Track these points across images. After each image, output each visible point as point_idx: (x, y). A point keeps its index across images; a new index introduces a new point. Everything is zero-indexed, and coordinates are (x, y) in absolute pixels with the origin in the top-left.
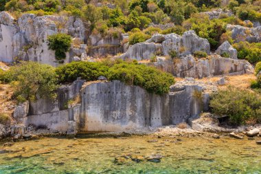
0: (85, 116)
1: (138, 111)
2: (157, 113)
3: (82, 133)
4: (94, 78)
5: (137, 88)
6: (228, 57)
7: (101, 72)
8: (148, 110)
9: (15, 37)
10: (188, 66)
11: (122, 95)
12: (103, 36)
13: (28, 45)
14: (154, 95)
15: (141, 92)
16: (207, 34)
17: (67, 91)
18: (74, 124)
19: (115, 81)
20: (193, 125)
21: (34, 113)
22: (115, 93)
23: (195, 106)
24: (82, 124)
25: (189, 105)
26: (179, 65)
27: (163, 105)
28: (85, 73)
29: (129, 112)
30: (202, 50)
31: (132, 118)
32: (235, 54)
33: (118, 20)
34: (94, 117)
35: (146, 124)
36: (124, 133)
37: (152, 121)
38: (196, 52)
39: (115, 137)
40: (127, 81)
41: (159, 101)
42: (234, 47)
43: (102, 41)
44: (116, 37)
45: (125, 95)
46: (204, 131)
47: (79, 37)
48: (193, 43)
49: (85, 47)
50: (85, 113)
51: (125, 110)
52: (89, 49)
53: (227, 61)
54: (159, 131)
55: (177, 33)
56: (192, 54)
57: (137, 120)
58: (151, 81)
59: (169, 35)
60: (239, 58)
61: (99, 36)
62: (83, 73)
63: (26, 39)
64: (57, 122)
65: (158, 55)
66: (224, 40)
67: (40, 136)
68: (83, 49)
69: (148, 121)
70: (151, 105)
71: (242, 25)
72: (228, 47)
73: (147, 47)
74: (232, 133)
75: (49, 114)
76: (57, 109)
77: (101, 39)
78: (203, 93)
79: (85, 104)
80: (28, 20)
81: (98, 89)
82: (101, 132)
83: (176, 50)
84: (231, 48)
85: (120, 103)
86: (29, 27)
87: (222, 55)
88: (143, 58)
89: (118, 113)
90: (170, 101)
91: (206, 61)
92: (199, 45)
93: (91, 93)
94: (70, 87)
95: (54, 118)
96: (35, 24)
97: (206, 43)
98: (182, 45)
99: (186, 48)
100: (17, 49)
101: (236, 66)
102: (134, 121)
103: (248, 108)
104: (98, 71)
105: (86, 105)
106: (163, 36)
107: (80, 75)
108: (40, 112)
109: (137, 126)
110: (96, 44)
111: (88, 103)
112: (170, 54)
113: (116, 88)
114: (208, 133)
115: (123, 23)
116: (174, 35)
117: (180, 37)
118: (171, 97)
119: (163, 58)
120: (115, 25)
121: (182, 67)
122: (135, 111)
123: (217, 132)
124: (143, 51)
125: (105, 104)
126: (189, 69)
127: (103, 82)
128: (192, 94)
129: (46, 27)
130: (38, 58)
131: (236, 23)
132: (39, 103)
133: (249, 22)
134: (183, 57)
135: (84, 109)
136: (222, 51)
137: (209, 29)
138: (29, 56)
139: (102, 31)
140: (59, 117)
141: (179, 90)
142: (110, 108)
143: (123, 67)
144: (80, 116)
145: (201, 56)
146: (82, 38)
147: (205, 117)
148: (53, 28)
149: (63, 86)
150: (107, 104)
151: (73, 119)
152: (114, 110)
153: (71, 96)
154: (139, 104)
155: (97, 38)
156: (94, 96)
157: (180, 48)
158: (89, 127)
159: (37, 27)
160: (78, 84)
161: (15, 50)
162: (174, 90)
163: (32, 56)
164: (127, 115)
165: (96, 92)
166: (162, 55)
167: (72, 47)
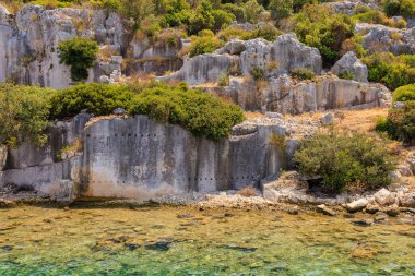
0: (88, 173)
1: (177, 165)
2: (209, 171)
3: (83, 200)
4: (106, 111)
5: (176, 128)
6: (351, 78)
7: (118, 102)
8: (194, 165)
9: (10, 43)
10: (281, 93)
11: (151, 140)
12: (151, 43)
13: (30, 56)
14: (205, 140)
15: (182, 135)
16: (317, 40)
17: (64, 131)
18: (70, 185)
19: (140, 117)
20: (265, 191)
21: (16, 165)
22: (138, 135)
23: (274, 159)
24: (83, 184)
25: (262, 158)
26: (265, 92)
27: (220, 157)
28: (94, 102)
29: (161, 167)
30: (308, 66)
31: (167, 177)
32: (364, 74)
33: (178, 16)
34: (104, 174)
35: (189, 187)
36: (150, 201)
37: (200, 183)
38: (295, 70)
39: (132, 207)
40: (158, 117)
41: (212, 152)
42: (363, 62)
43: (151, 50)
44: (172, 44)
45: (156, 139)
46: (280, 201)
47: (112, 43)
48: (291, 55)
49: (120, 60)
50: (88, 168)
51: (155, 164)
52: (128, 63)
53: (350, 85)
54: (206, 199)
55: (267, 38)
56: (289, 72)
57: (175, 181)
58: (199, 118)
59: (252, 41)
60: (370, 80)
61: (146, 42)
62: (89, 103)
63: (27, 47)
64: (48, 181)
65: (233, 74)
66: (347, 50)
67: (18, 203)
68: (116, 63)
69: (192, 183)
70: (198, 156)
71: (387, 24)
72: (353, 61)
73: (215, 62)
74: (322, 206)
75: (37, 169)
76: (49, 160)
77: (148, 48)
78: (287, 138)
79: (88, 153)
80: (32, 15)
81: (110, 128)
82: (115, 198)
83: (262, 67)
84: (358, 64)
85: (147, 153)
86: (33, 27)
87: (340, 76)
88: (208, 80)
89: (143, 169)
90: (232, 151)
91: (312, 85)
92: (302, 59)
93: (98, 135)
94: (69, 125)
95: (44, 175)
96: (42, 22)
97: (315, 55)
98: (273, 59)
99: (279, 63)
100: (13, 63)
101: (363, 94)
102: (170, 182)
103: (355, 164)
104: (114, 100)
105: (91, 155)
106: (243, 42)
107: (86, 107)
108: (24, 165)
109: (175, 190)
110: (141, 56)
111: (94, 151)
112: (251, 72)
113: (141, 127)
114: (284, 205)
115: (186, 21)
116: (261, 42)
117: (271, 44)
118: (232, 144)
119: (240, 80)
120: (174, 24)
121: (270, 96)
122: (173, 166)
123: (300, 203)
124: (208, 67)
125: (122, 153)
126: (281, 98)
127: (119, 118)
128: (268, 140)
129: (57, 27)
130: (45, 77)
131: (378, 21)
132: (22, 149)
133: (400, 19)
134: (272, 78)
135: (88, 161)
136: (341, 68)
137: (322, 31)
138: (32, 74)
139: (150, 35)
140: (52, 172)
141: (248, 132)
142: (130, 160)
143: (157, 93)
144: (80, 172)
145: (303, 77)
146: (117, 46)
147: (287, 178)
148: (68, 29)
149: (60, 124)
150: (126, 153)
151: (69, 177)
152: (137, 163)
153: (70, 139)
154: (179, 154)
155: (141, 45)
156: (105, 140)
157: (269, 63)
158: (96, 190)
159: (45, 28)
160: (82, 120)
161: (10, 63)
162: (240, 132)
163: (35, 75)
164: (159, 172)
165: (107, 135)
166: (240, 74)
167: (98, 60)
